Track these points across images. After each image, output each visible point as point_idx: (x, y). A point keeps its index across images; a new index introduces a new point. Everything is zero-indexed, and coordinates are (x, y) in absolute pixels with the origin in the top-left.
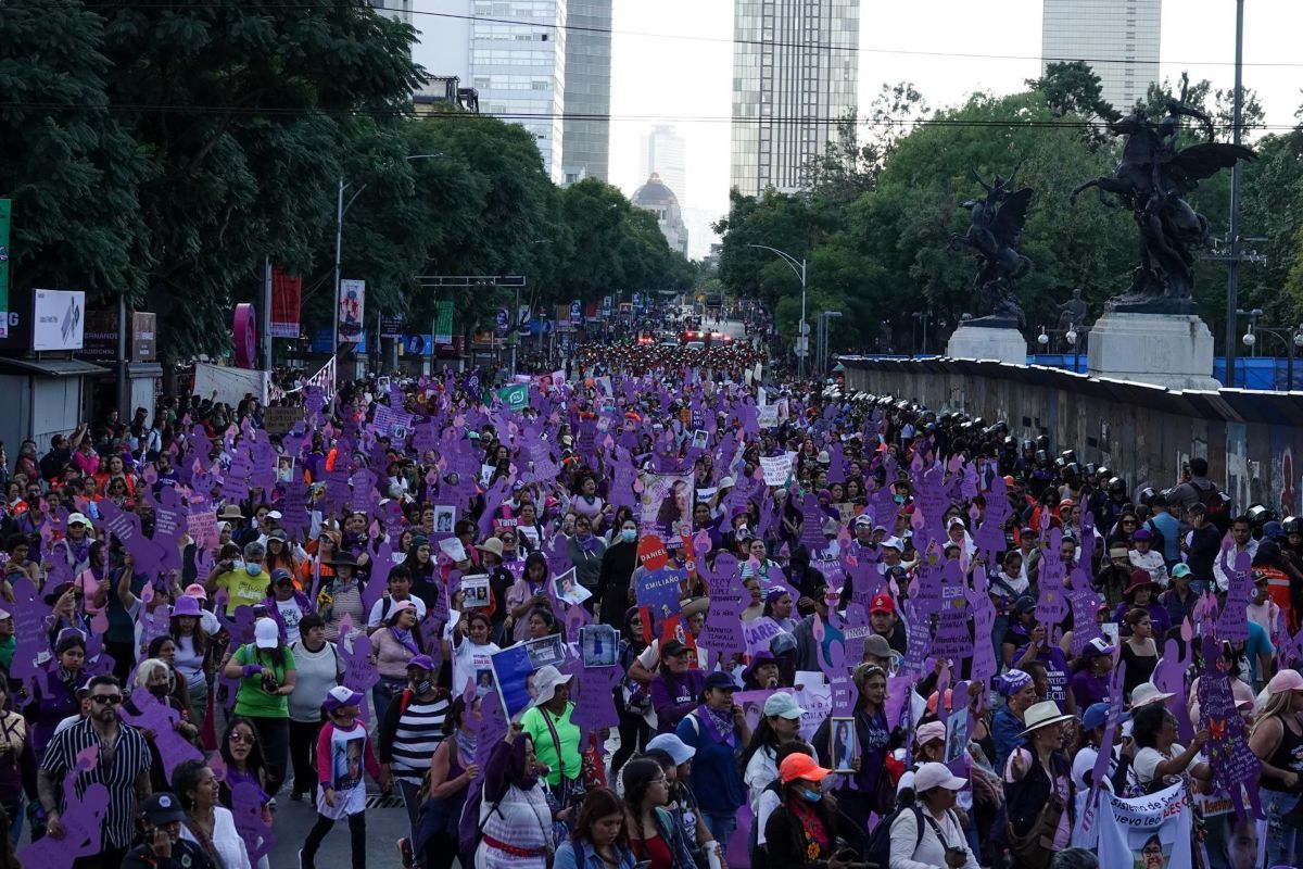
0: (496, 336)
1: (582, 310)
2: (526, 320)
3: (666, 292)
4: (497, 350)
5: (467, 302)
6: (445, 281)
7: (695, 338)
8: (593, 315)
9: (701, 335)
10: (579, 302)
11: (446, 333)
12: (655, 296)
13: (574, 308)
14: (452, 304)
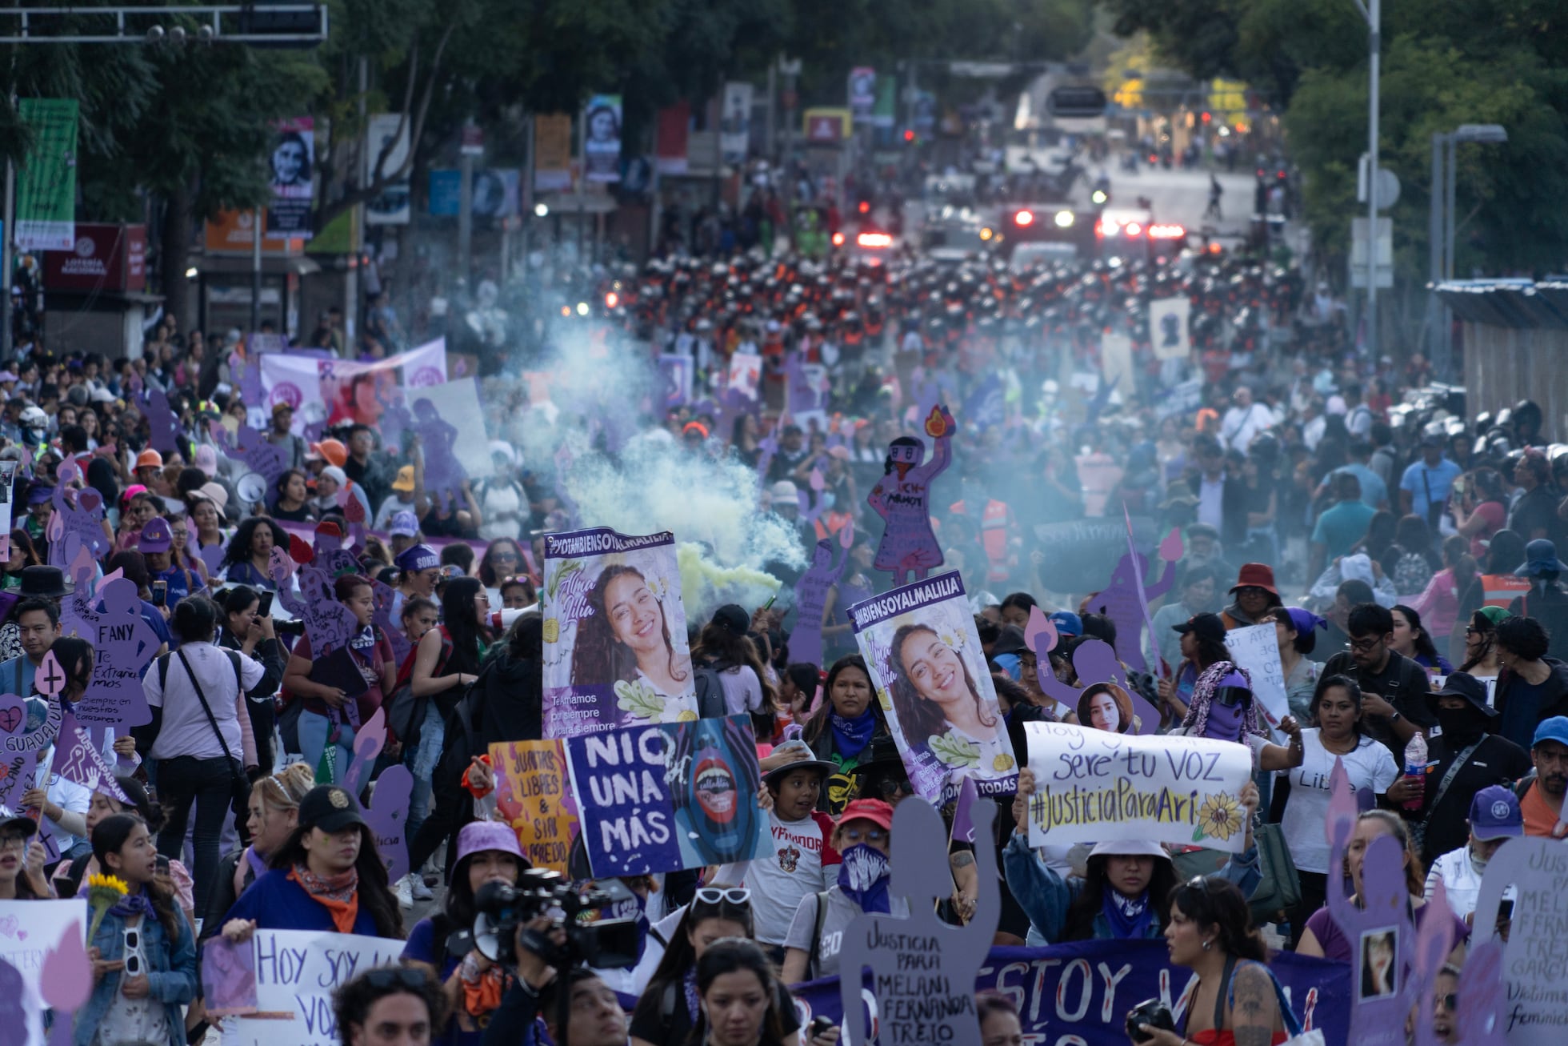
0: (272, 223)
1: (628, 132)
2: (391, 167)
3: (978, 69)
4: (278, 274)
5: (138, 98)
6: (39, 24)
7: (1041, 230)
8: (675, 148)
9: (1064, 218)
10: (615, 103)
11: (53, 211)
12: (940, 81)
13: (600, 125)
14: (73, 107)
